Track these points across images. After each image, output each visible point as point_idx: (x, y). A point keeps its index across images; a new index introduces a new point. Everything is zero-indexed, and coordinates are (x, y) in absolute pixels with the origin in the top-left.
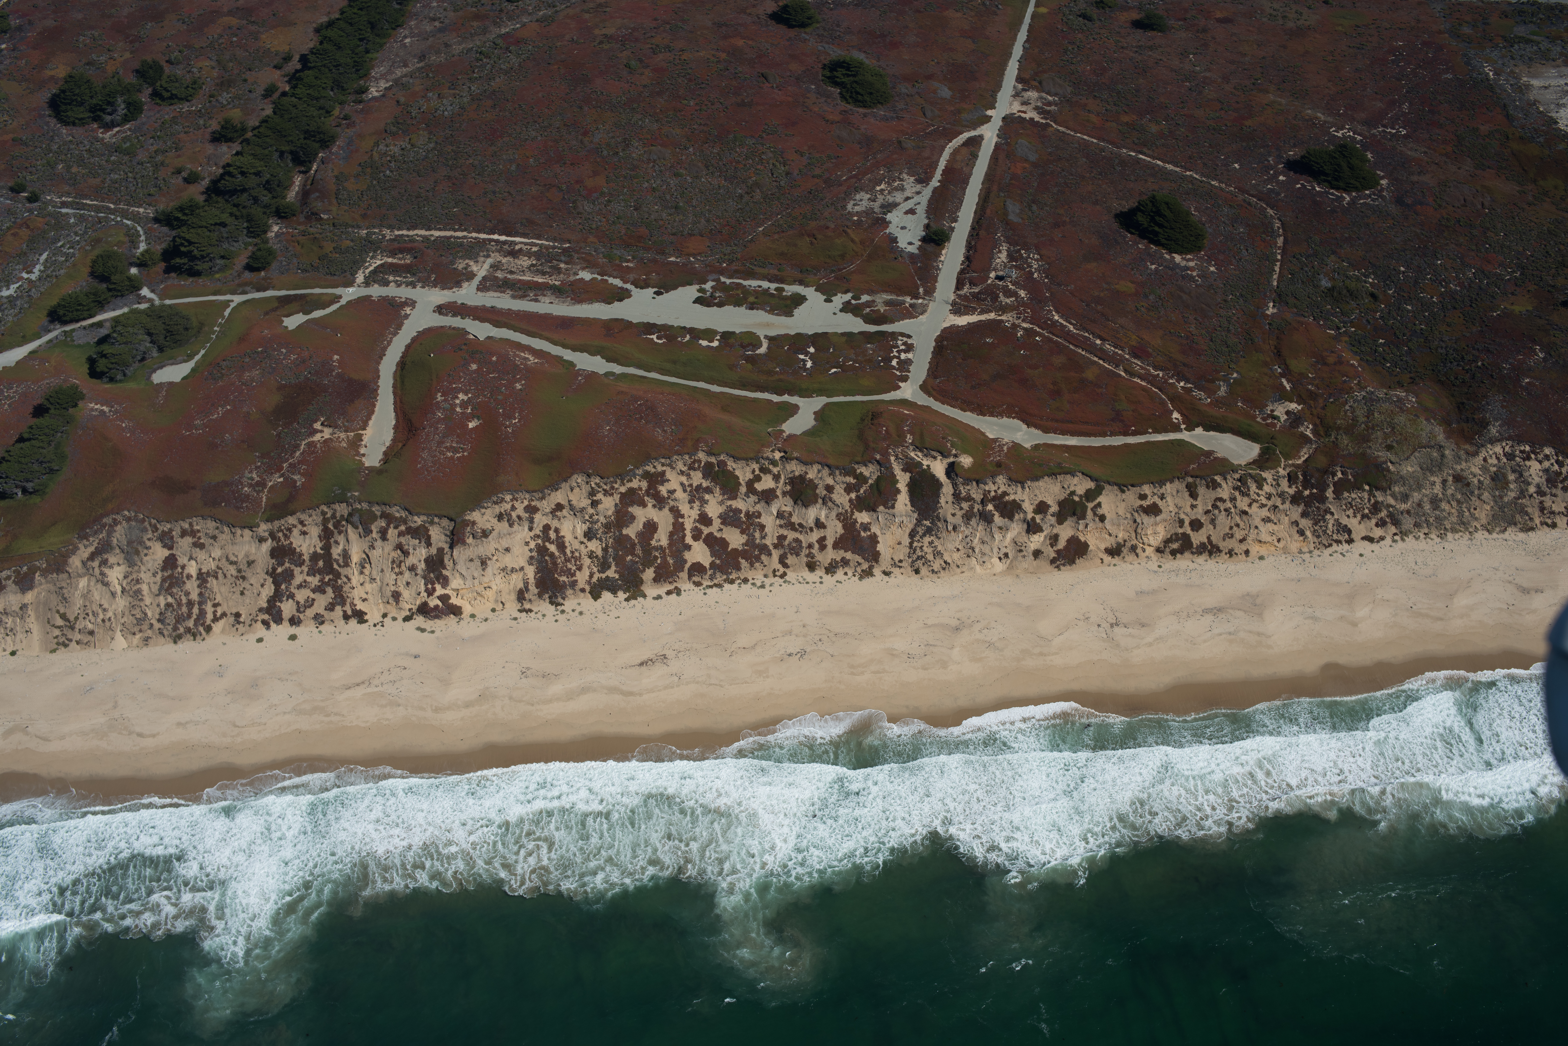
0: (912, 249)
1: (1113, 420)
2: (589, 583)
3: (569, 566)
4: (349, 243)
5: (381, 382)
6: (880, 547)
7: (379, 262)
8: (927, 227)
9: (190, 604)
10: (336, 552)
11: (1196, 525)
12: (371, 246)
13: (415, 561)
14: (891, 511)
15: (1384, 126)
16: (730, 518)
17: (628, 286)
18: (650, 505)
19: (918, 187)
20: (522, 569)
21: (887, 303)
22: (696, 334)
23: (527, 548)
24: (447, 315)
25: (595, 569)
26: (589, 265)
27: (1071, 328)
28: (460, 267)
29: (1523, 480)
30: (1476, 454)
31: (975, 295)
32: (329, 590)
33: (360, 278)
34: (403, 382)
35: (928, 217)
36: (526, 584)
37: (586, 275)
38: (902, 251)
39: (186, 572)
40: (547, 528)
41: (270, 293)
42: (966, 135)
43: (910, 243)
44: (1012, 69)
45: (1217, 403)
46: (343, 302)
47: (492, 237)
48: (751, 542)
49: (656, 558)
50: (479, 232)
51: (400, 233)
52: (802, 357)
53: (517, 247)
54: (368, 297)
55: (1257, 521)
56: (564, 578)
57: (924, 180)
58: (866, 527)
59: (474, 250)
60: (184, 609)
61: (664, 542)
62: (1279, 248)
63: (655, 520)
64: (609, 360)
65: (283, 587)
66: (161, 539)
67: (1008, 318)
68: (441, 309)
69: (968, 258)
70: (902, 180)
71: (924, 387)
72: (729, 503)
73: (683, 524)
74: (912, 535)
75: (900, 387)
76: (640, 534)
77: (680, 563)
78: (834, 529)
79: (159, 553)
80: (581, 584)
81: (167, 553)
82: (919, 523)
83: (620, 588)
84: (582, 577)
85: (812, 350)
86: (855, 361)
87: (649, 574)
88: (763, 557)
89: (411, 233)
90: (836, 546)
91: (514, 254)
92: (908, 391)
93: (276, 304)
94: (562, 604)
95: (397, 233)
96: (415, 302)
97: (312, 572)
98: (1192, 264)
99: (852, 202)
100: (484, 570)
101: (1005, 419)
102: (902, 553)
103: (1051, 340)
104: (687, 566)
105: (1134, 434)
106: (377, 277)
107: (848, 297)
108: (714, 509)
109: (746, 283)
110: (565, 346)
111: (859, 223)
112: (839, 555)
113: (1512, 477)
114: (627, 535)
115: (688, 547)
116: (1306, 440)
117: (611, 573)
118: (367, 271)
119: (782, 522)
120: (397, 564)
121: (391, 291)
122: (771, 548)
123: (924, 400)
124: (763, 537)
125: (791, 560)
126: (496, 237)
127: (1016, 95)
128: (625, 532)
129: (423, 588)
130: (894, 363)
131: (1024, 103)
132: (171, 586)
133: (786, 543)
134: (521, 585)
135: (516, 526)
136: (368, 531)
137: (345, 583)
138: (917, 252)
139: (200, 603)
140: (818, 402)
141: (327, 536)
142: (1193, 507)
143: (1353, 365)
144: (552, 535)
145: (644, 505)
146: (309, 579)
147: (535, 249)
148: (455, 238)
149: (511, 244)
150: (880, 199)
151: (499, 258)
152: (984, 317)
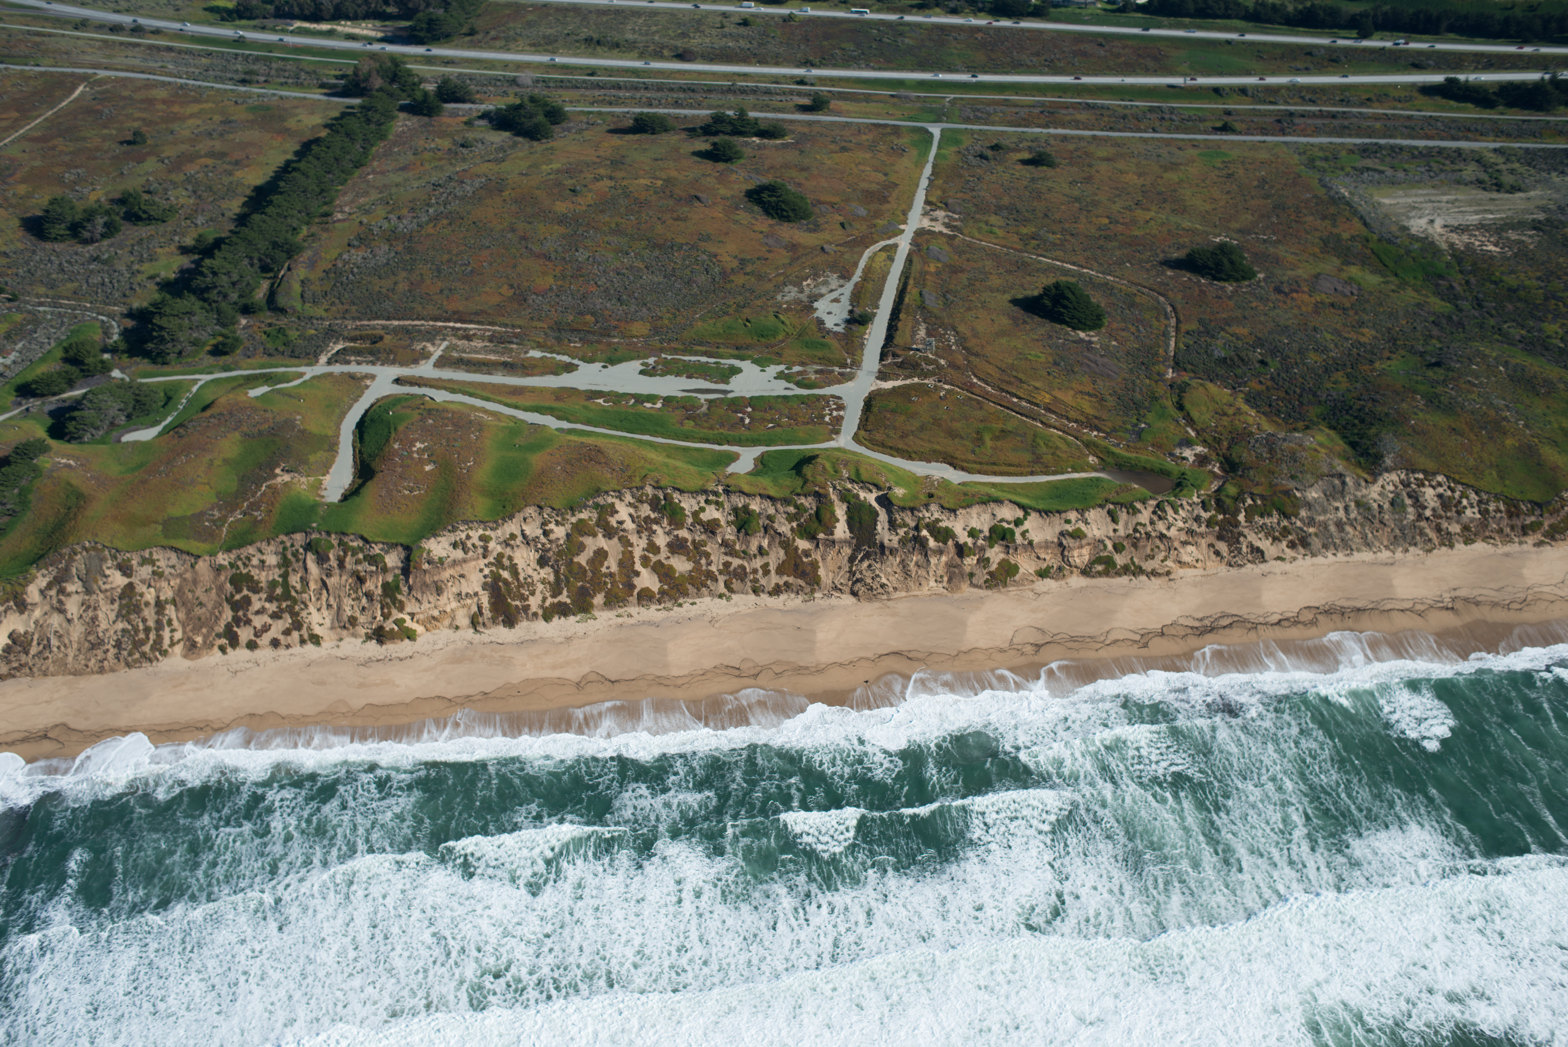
0: (838, 329)
1: (1034, 463)
2: (541, 607)
3: (522, 591)
4: (312, 332)
5: (341, 439)
6: (821, 572)
7: (340, 347)
8: (851, 312)
9: (147, 630)
10: (294, 579)
11: (1119, 548)
12: (333, 333)
13: (372, 588)
14: (830, 537)
15: (1256, 233)
16: (677, 547)
17: (576, 362)
18: (600, 535)
19: (842, 281)
20: (476, 594)
21: (818, 372)
22: (640, 398)
23: (481, 575)
24: (404, 385)
25: (548, 595)
26: (540, 346)
27: (989, 389)
28: (418, 348)
29: (1419, 505)
30: (1375, 482)
31: (898, 365)
32: (286, 616)
33: (323, 359)
34: (362, 438)
35: (851, 304)
36: (480, 608)
37: (536, 354)
38: (829, 331)
39: (144, 599)
40: (500, 556)
41: (235, 373)
42: (883, 243)
43: (836, 325)
44: (920, 197)
45: (1129, 448)
46: (307, 377)
47: (448, 324)
48: (697, 569)
49: (605, 583)
50: (435, 321)
51: (362, 323)
52: (740, 415)
53: (471, 332)
54: (330, 374)
55: (1176, 543)
56: (518, 603)
57: (846, 276)
58: (807, 553)
59: (431, 336)
60: (141, 635)
61: (614, 568)
62: (1173, 327)
63: (606, 548)
64: (559, 418)
65: (241, 613)
66: (120, 567)
67: (931, 382)
68: (398, 381)
69: (888, 337)
70: (826, 276)
71: (855, 438)
72: (676, 532)
73: (631, 552)
74: (851, 560)
75: (833, 438)
76: (591, 562)
77: (630, 588)
78: (776, 556)
79: (118, 581)
80: (534, 608)
81: (125, 581)
82: (857, 548)
83: (571, 611)
84: (534, 602)
85: (749, 409)
86: (790, 418)
89: (372, 323)
90: (779, 571)
91: (468, 338)
92: (841, 441)
93: (242, 381)
94: (516, 626)
95: (358, 323)
96: (375, 377)
97: (269, 599)
98: (1095, 339)
99: (781, 294)
100: (439, 595)
101: (933, 463)
102: (842, 577)
103: (971, 399)
104: (636, 591)
105: (1055, 473)
106: (338, 358)
107: (782, 367)
108: (661, 540)
109: (687, 358)
110: (517, 408)
111: (788, 309)
112: (782, 580)
113: (1408, 501)
114: (579, 564)
115: (638, 574)
116: (1214, 475)
117: (563, 598)
118: (329, 354)
119: (727, 550)
120: (353, 590)
121: (353, 368)
122: (717, 574)
123: (856, 448)
124: (709, 564)
125: (736, 584)
126: (451, 324)
127: (925, 214)
128: (576, 560)
129: (379, 613)
130: (827, 419)
131: (932, 220)
132: (129, 613)
133: (731, 569)
134: (475, 610)
135: (471, 554)
136: (326, 559)
137: (302, 609)
138: (843, 331)
139: (157, 629)
140: (758, 451)
141: (285, 564)
142: (1115, 531)
143: (1251, 415)
144: (506, 562)
145: (595, 535)
146: (267, 605)
147: (488, 334)
148: (413, 326)
149: (465, 329)
150: (807, 291)
151: (455, 341)
152: (908, 382)
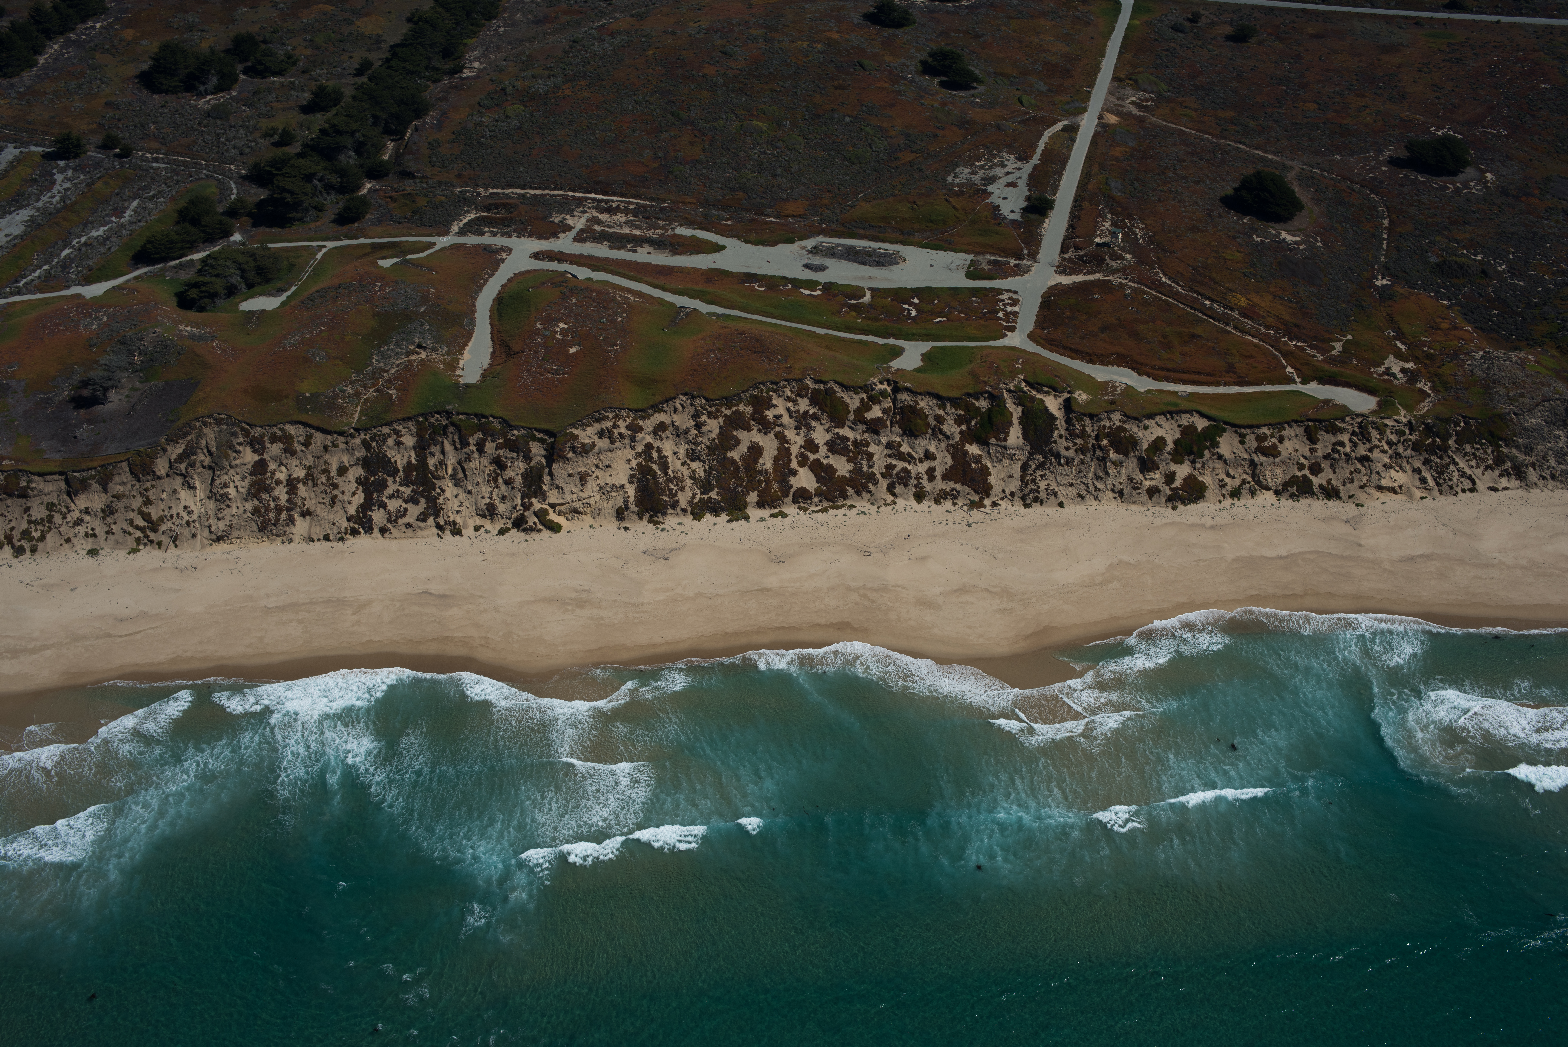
0: (1016, 216)
1: (1227, 372)
2: (690, 503)
3: (671, 486)
4: (443, 199)
5: (477, 315)
6: (991, 480)
7: (473, 216)
8: (1028, 199)
9: (278, 509)
10: (431, 462)
11: (1316, 469)
12: (466, 202)
13: (512, 474)
14: (1003, 443)
15: (1483, 127)
16: (836, 446)
17: (725, 240)
18: (755, 429)
19: (1020, 164)
20: (622, 487)
21: (991, 262)
22: (797, 283)
23: (628, 466)
24: (543, 260)
25: (698, 491)
26: (689, 223)
27: (1179, 289)
28: (557, 220)
31: (1080, 258)
32: (423, 500)
33: (455, 228)
34: (500, 315)
35: (1029, 190)
36: (626, 501)
37: (684, 231)
38: (1005, 218)
39: (276, 477)
40: (649, 447)
41: (362, 241)
42: (1064, 123)
43: (1013, 212)
44: (1107, 70)
45: (1332, 360)
46: (437, 248)
47: (589, 195)
48: (857, 471)
49: (760, 482)
50: (575, 191)
51: (495, 191)
52: (906, 306)
53: (614, 205)
54: (463, 246)
55: (1379, 467)
56: (666, 498)
57: (1024, 158)
58: (977, 459)
59: (571, 206)
60: (272, 515)
61: (769, 466)
62: (1385, 228)
63: (761, 444)
64: (709, 302)
65: (375, 495)
66: (251, 444)
67: (1115, 279)
68: (537, 256)
69: (1071, 227)
70: (1002, 157)
71: (1031, 336)
72: (836, 430)
73: (788, 449)
74: (1025, 467)
75: (1007, 335)
76: (744, 458)
77: (786, 488)
78: (944, 461)
79: (249, 457)
80: (683, 503)
81: (257, 458)
82: (1031, 458)
83: (723, 510)
85: (916, 301)
86: (960, 312)
87: (753, 497)
88: (870, 485)
89: (506, 191)
90: (946, 477)
91: (611, 211)
92: (1016, 339)
93: (369, 250)
94: (663, 523)
95: (491, 191)
96: (511, 250)
97: (406, 483)
98: (1298, 239)
99: (952, 175)
100: (583, 485)
101: (1115, 367)
102: (1014, 485)
103: (1159, 299)
104: (792, 491)
105: (1249, 384)
106: (471, 228)
108: (820, 438)
110: (664, 289)
111: (960, 194)
112: (949, 486)
114: (731, 458)
115: (794, 473)
116: (1424, 394)
117: (714, 495)
118: (461, 224)
119: (890, 452)
120: (493, 478)
121: (487, 240)
122: (878, 476)
123: (1032, 347)
124: (870, 467)
125: (899, 489)
126: (592, 196)
127: (1112, 91)
128: (729, 454)
129: (519, 501)
130: (1000, 314)
131: (1120, 98)
132: (259, 491)
133: (895, 472)
134: (620, 502)
135: (618, 444)
136: (465, 443)
137: (440, 495)
138: (1019, 219)
139: (289, 510)
140: (925, 346)
141: (421, 448)
142: (1312, 450)
143: (1467, 331)
144: (655, 455)
145: (750, 430)
146: (402, 489)
147: (631, 207)
148: (551, 196)
149: (607, 201)
150: (981, 173)
151: (596, 214)
152: (1091, 277)
